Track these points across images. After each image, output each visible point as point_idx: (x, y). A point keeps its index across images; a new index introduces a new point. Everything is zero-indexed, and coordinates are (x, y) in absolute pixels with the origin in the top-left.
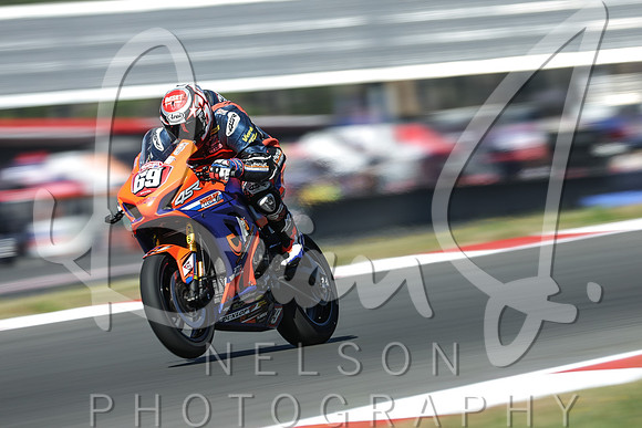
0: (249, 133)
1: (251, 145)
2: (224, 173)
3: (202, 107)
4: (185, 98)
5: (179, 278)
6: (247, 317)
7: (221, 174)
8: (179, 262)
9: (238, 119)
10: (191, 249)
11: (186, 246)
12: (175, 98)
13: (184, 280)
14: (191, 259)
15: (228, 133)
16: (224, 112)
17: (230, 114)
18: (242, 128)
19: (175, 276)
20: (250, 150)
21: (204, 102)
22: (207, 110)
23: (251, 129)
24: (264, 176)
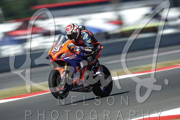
1: (89, 43)
3: (76, 30)
4: (71, 27)
6: (81, 89)
7: (77, 50)
8: (61, 73)
9: (87, 36)
10: (65, 70)
12: (69, 27)
13: (61, 78)
14: (64, 72)
15: (84, 39)
16: (84, 33)
17: (86, 34)
18: (88, 38)
20: (88, 45)
21: (77, 28)
22: (78, 31)
23: (90, 39)
24: (90, 52)
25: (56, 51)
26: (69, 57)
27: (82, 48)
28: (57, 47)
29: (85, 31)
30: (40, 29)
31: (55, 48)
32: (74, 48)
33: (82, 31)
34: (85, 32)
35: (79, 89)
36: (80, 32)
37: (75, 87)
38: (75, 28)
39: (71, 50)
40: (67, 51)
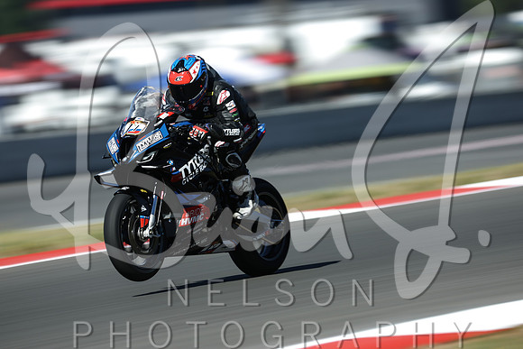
30: (55, 68)
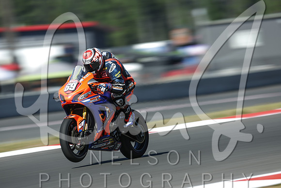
0: (118, 73)
1: (118, 78)
2: (103, 89)
3: (98, 58)
4: (91, 54)
5: (77, 129)
6: (104, 146)
7: (102, 90)
8: (78, 123)
9: (115, 67)
10: (84, 118)
11: (82, 116)
12: (88, 53)
13: (78, 130)
14: (83, 122)
15: (110, 72)
16: (111, 63)
17: (113, 64)
18: (116, 71)
19: (75, 128)
20: (117, 80)
21: (99, 55)
22: (100, 59)
23: (119, 72)
24: (120, 92)
25: (70, 89)
26: (89, 100)
27: (109, 85)
28: (73, 84)
29: (111, 59)
31: (69, 84)
32: (97, 86)
33: (106, 61)
34: (111, 61)
35: (102, 147)
36: (104, 62)
37: (96, 144)
38: (97, 54)
39: (94, 89)
40: (88, 91)
